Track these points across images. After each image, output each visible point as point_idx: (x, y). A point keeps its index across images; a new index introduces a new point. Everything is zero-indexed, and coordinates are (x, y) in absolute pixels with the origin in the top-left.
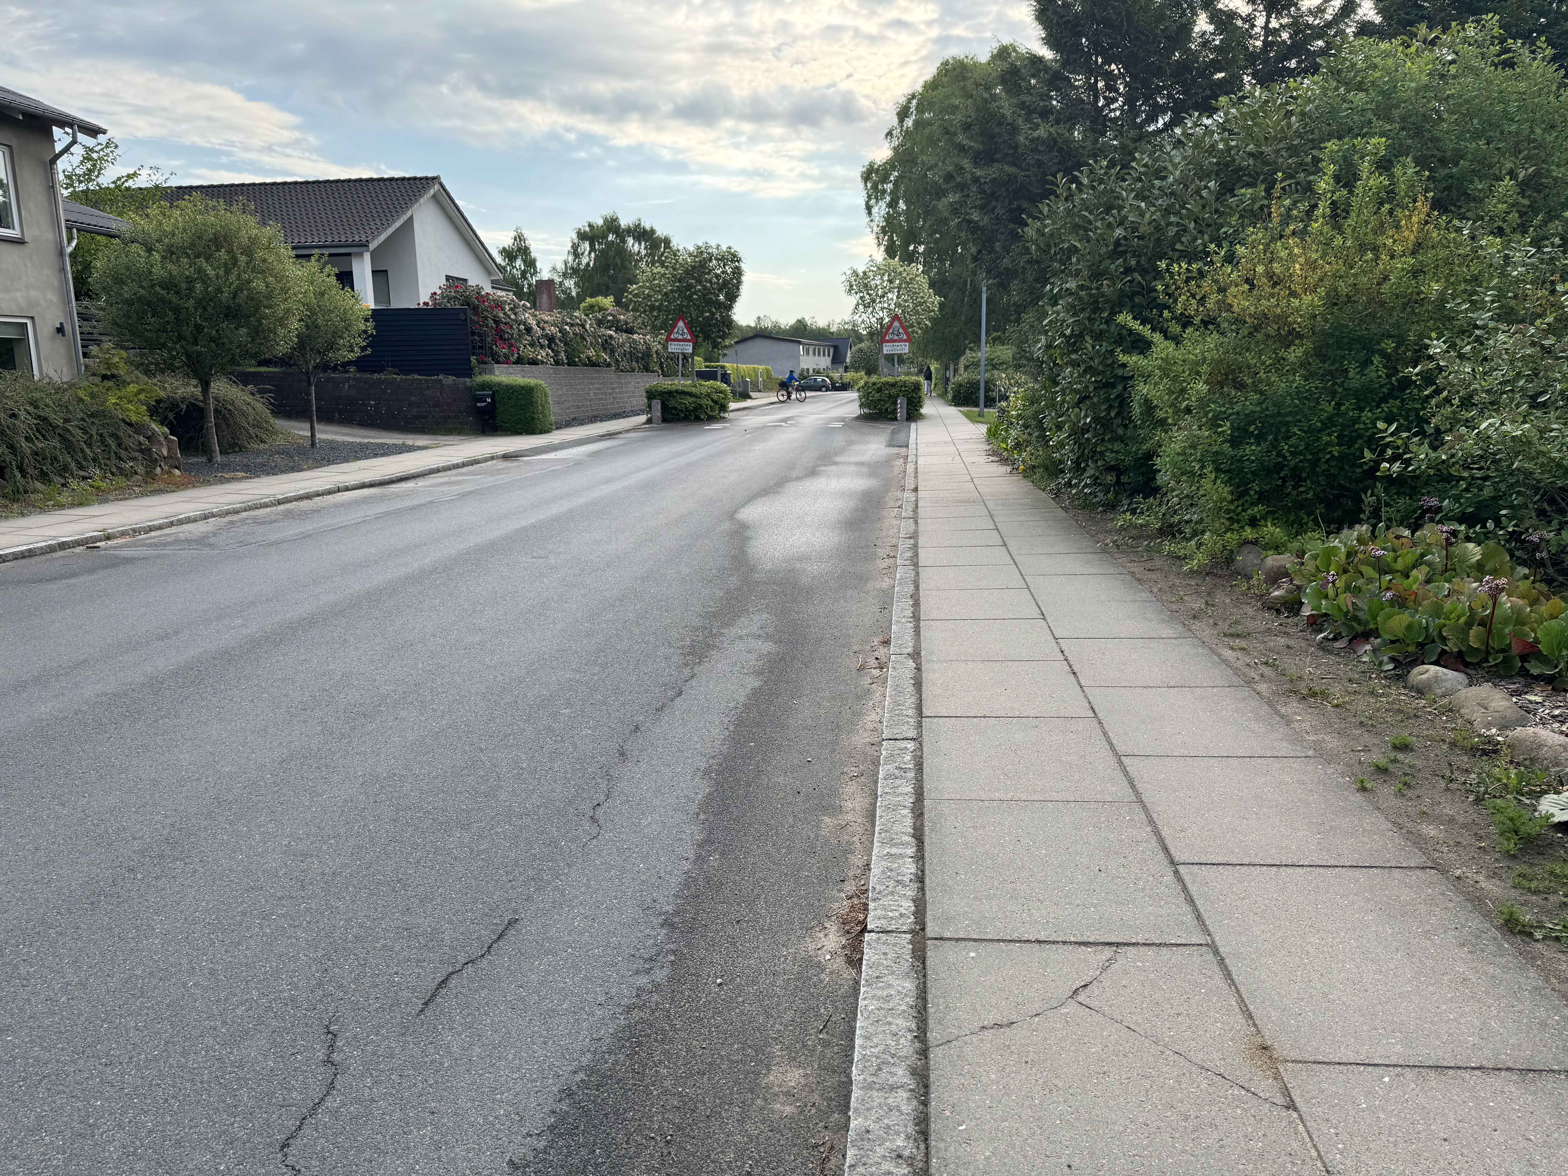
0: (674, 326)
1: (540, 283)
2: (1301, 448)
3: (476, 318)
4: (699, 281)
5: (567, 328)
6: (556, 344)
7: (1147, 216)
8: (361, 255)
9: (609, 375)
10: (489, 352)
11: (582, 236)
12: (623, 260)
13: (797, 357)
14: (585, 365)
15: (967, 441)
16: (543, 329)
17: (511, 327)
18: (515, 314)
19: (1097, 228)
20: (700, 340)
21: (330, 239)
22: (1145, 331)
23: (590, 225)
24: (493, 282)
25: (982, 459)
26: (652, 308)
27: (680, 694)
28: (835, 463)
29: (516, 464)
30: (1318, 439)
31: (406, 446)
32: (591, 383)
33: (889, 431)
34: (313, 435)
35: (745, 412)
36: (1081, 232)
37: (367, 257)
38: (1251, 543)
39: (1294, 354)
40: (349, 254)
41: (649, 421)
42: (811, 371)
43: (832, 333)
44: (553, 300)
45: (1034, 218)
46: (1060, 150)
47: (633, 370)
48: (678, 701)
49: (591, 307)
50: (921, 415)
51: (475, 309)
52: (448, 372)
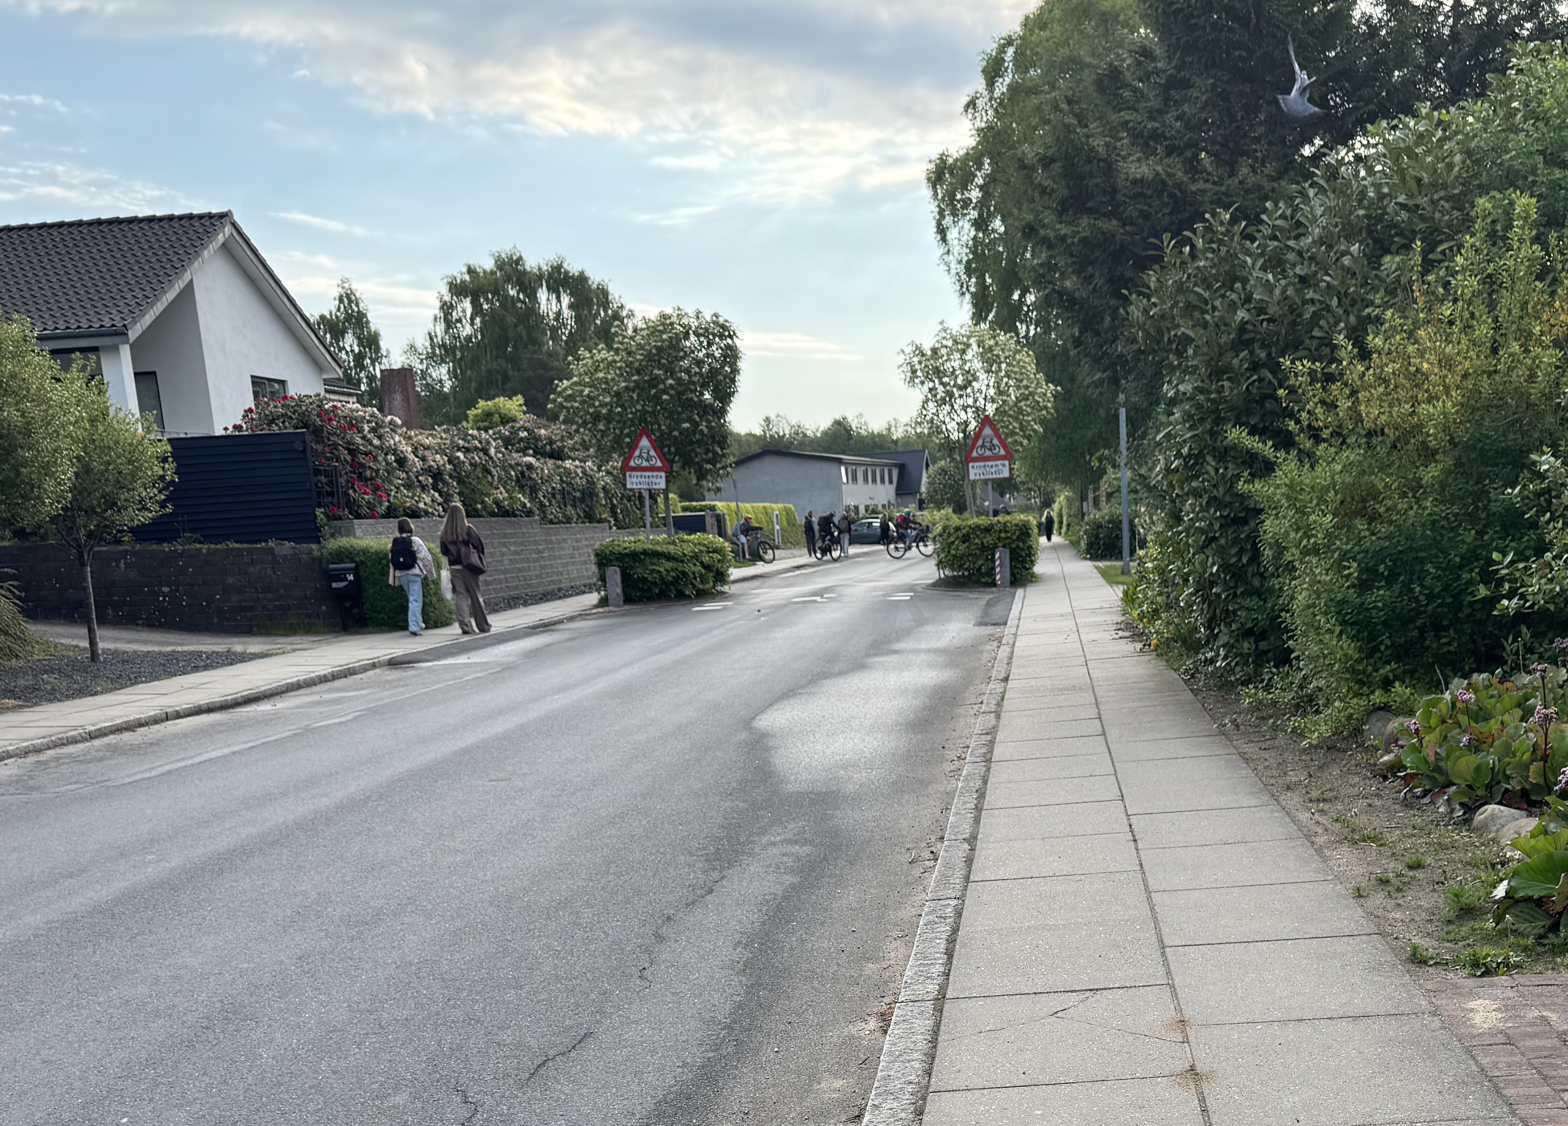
0: (633, 446)
1: (388, 374)
2: (1437, 590)
3: (319, 448)
4: (670, 371)
5: (460, 455)
6: (445, 483)
7: (1277, 291)
8: (115, 349)
9: (532, 529)
10: (343, 501)
11: (458, 289)
12: (530, 329)
13: (837, 486)
14: (493, 514)
15: (1094, 611)
16: (423, 459)
17: (375, 458)
18: (380, 437)
19: (1214, 308)
20: (676, 467)
21: (62, 325)
22: (1266, 448)
23: (470, 271)
24: (326, 382)
25: (1107, 636)
26: (597, 417)
27: (711, 891)
28: (896, 652)
29: (411, 673)
30: (1459, 577)
31: (235, 654)
32: (504, 545)
33: (983, 603)
34: (93, 643)
35: (755, 583)
36: (1197, 314)
37: (125, 352)
38: (1380, 709)
39: (1431, 473)
40: (95, 349)
41: (604, 602)
42: (862, 510)
43: (895, 442)
44: (413, 403)
45: (1140, 294)
46: (1172, 196)
47: (568, 520)
48: (708, 897)
49: (488, 415)
50: (1033, 575)
51: (317, 432)
52: (282, 537)
